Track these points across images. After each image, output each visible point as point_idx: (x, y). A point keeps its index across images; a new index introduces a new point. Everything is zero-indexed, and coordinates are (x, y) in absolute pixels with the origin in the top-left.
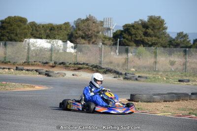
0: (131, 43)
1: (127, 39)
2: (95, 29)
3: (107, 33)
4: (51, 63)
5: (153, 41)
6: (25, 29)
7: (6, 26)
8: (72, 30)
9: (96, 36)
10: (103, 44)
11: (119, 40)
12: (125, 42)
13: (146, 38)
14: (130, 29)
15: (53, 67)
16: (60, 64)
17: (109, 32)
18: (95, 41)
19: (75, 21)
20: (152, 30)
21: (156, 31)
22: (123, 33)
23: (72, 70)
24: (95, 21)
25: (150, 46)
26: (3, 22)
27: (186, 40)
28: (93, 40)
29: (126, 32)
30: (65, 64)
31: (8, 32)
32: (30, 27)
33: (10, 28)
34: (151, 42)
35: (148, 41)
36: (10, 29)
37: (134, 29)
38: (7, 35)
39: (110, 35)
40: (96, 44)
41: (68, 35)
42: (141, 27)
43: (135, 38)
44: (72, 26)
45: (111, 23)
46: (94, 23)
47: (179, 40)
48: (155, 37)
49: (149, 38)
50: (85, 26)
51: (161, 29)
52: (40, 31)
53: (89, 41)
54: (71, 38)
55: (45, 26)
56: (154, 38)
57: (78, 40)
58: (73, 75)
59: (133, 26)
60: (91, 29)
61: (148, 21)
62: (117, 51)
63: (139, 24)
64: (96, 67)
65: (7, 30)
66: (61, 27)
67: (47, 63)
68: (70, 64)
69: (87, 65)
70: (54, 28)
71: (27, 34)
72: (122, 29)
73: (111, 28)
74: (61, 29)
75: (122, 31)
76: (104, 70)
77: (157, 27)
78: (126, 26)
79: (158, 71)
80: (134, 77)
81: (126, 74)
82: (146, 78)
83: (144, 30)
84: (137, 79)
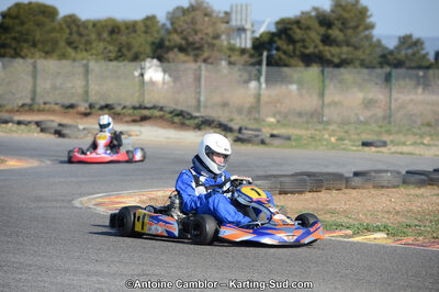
0: (293, 61)
1: (285, 53)
2: (210, 31)
3: (238, 39)
4: (82, 107)
5: (344, 56)
6: (53, 30)
7: (10, 24)
8: (163, 33)
9: (212, 46)
10: (230, 63)
11: (265, 54)
12: (280, 59)
13: (327, 48)
14: (290, 29)
15: (87, 115)
16: (102, 108)
17: (243, 36)
18: (209, 57)
19: (169, 13)
20: (341, 30)
21: (349, 32)
22: (276, 39)
23: (127, 122)
24: (209, 10)
25: (338, 66)
26: (5, 15)
27: (418, 52)
28: (206, 55)
29: (283, 36)
30: (113, 108)
31: (14, 38)
32: (64, 26)
33: (18, 28)
34: (339, 57)
35: (333, 56)
36: (18, 32)
37: (300, 28)
38: (14, 44)
39: (246, 42)
40: (212, 63)
41: (153, 43)
42: (315, 25)
43: (303, 50)
44: (164, 25)
45: (246, 15)
46: (206, 15)
47: (403, 53)
48: (348, 45)
49: (335, 50)
50: (187, 23)
51: (361, 28)
52: (88, 35)
53: (196, 56)
54: (160, 51)
55: (99, 25)
56: (345, 49)
57: (171, 55)
59: (297, 22)
60: (201, 31)
61: (332, 11)
62: (263, 79)
63: (310, 17)
64: (180, 113)
65: (13, 35)
66: (134, 27)
67: (72, 106)
68: (124, 107)
69: (162, 109)
70: (118, 28)
71: (57, 41)
72: (273, 29)
73: (246, 27)
74: (135, 31)
75: (273, 34)
76: (196, 121)
77: (353, 24)
78: (282, 22)
79: (328, 123)
80: (257, 136)
81: (240, 130)
82: (289, 138)
83: (322, 30)
84: (263, 142)
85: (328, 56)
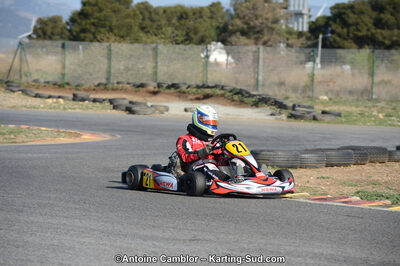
0: (346, 43)
1: (339, 35)
2: (269, 16)
3: (296, 24)
4: (152, 86)
5: (395, 38)
6: (128, 16)
7: (90, 11)
8: (227, 18)
9: (271, 30)
10: (288, 46)
12: (335, 40)
13: (379, 31)
14: (344, 13)
15: (155, 93)
16: (169, 87)
17: (301, 20)
18: (269, 40)
20: (392, 14)
22: (331, 22)
23: (191, 100)
25: (389, 48)
28: (265, 38)
29: (338, 20)
30: (178, 87)
31: (93, 24)
32: (138, 12)
33: (98, 15)
34: (390, 39)
35: (384, 38)
36: (97, 18)
37: (354, 13)
38: (93, 29)
39: (303, 26)
40: (271, 46)
41: (218, 28)
42: (368, 9)
43: (356, 33)
44: (228, 11)
45: (304, 1)
49: (386, 33)
50: (249, 9)
52: (159, 21)
53: (257, 39)
54: (224, 35)
55: (168, 11)
56: (396, 32)
57: (233, 39)
58: (186, 110)
59: (351, 7)
60: (261, 16)
62: (318, 60)
63: (363, 3)
64: (240, 92)
65: (92, 21)
66: (200, 12)
67: (142, 86)
68: (189, 87)
69: (222, 88)
70: (186, 14)
71: (131, 26)
72: (328, 14)
73: (303, 12)
74: (201, 17)
75: (328, 18)
78: (337, 7)
80: (309, 113)
81: (294, 107)
82: (339, 115)
83: (374, 14)
84: (315, 118)
85: (380, 38)
